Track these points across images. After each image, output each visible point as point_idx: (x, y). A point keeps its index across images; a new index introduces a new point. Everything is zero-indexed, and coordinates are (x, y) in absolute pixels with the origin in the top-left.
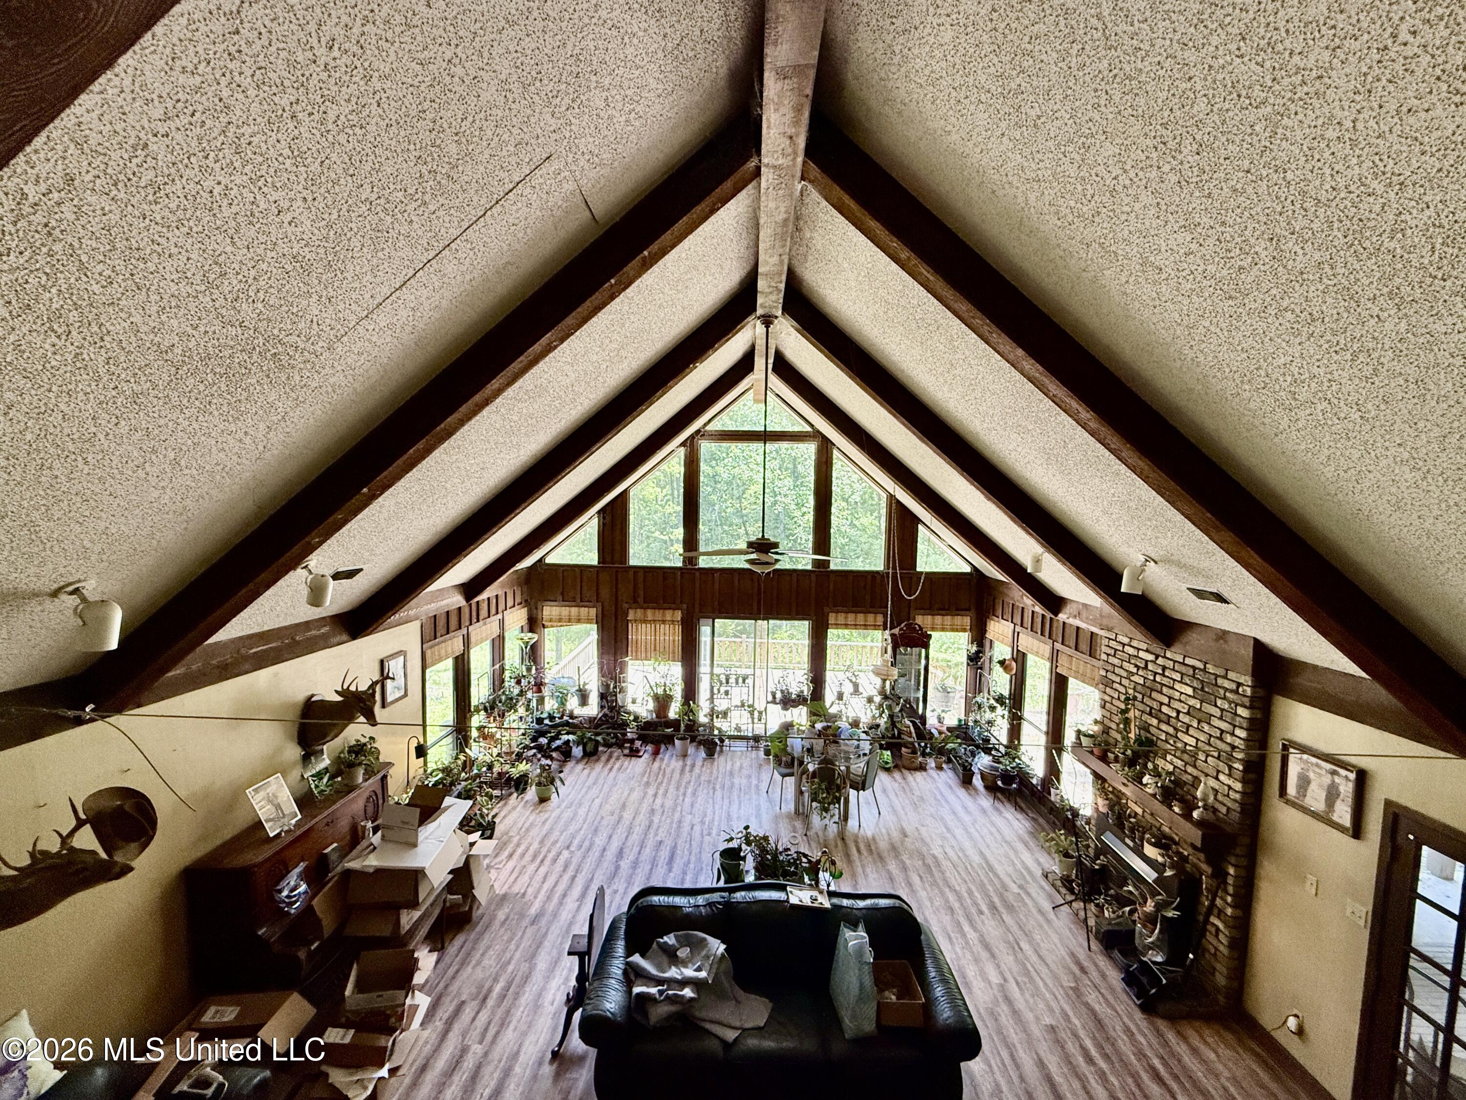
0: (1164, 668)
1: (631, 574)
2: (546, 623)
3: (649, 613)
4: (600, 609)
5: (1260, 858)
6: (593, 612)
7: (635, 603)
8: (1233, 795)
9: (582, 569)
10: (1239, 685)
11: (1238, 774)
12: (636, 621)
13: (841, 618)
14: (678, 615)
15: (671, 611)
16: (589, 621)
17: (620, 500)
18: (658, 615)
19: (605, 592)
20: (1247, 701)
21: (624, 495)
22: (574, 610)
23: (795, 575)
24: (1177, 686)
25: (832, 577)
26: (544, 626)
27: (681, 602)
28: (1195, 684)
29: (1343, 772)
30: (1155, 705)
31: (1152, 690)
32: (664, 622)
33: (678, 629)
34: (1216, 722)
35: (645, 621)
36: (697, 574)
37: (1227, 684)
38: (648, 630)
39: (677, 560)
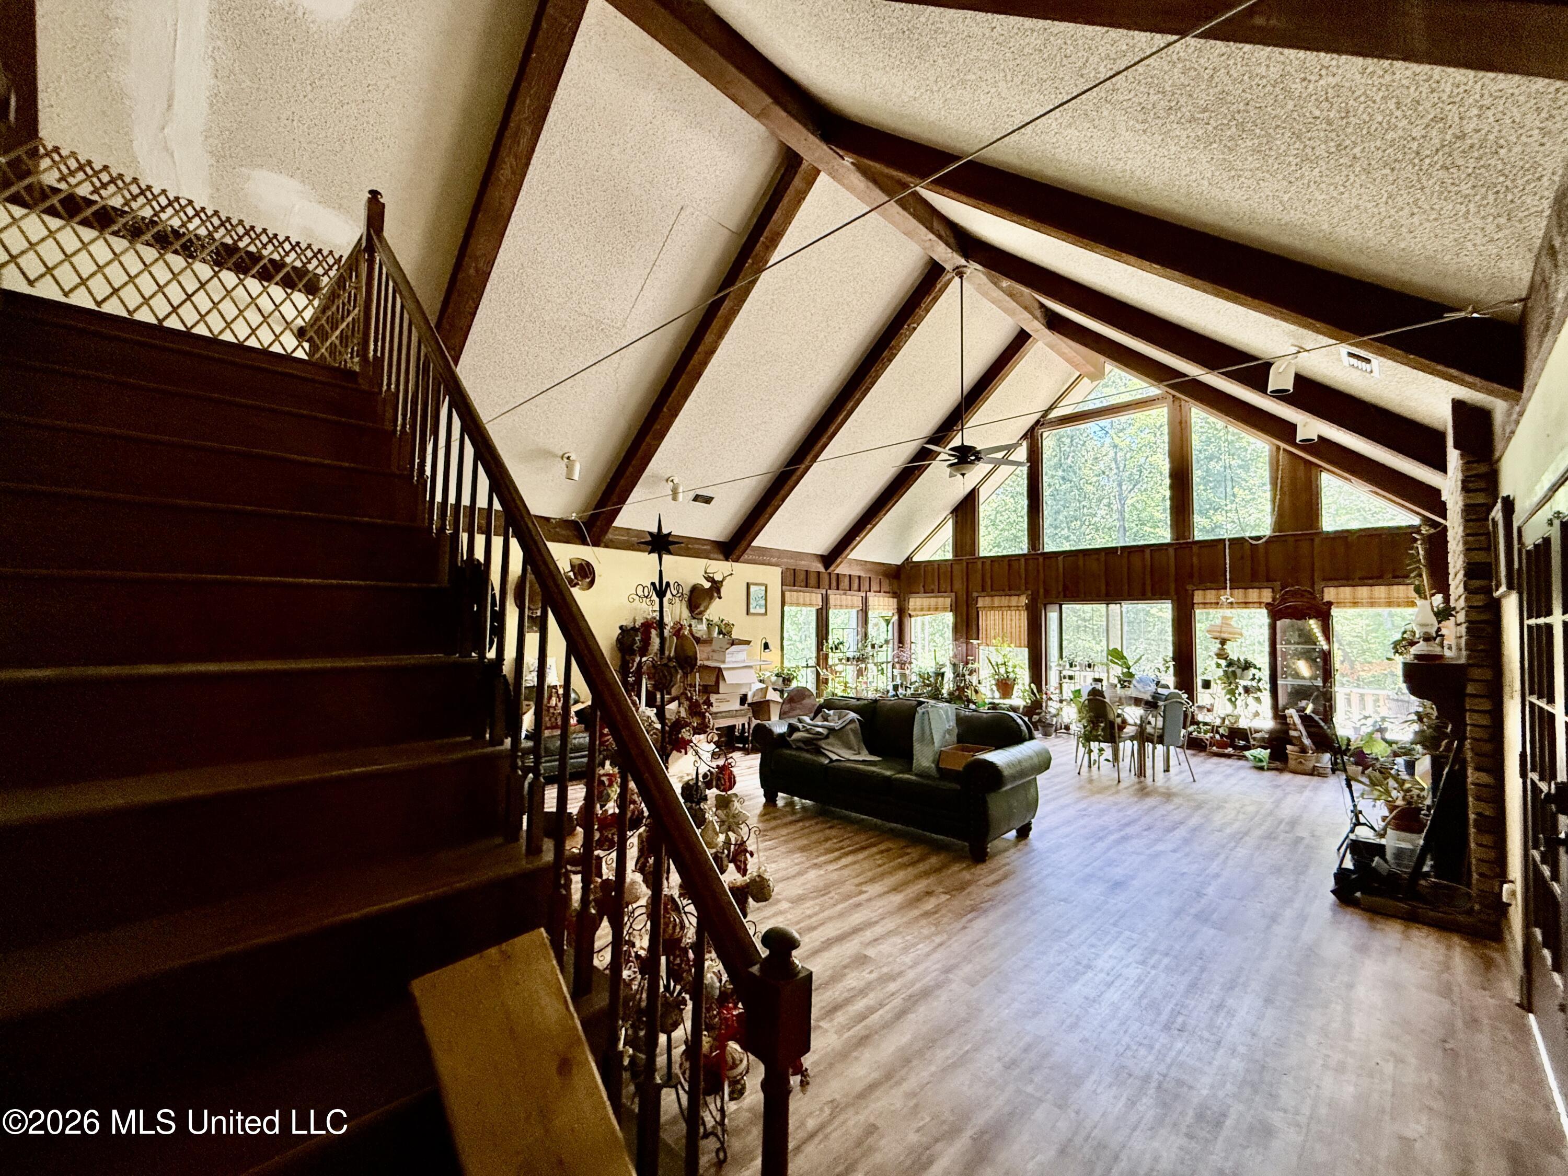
1: (980, 564)
2: (912, 613)
3: (996, 599)
4: (954, 598)
6: (949, 601)
7: (984, 591)
9: (940, 564)
12: (985, 608)
13: (1211, 595)
14: (1024, 600)
15: (1016, 598)
16: (944, 609)
18: (1004, 601)
19: (958, 585)
21: (974, 492)
22: (933, 601)
23: (1148, 551)
25: (1195, 549)
26: (910, 616)
27: (1027, 589)
32: (1010, 608)
33: (1024, 615)
35: (992, 608)
36: (1043, 559)
38: (997, 617)
39: (1022, 547)
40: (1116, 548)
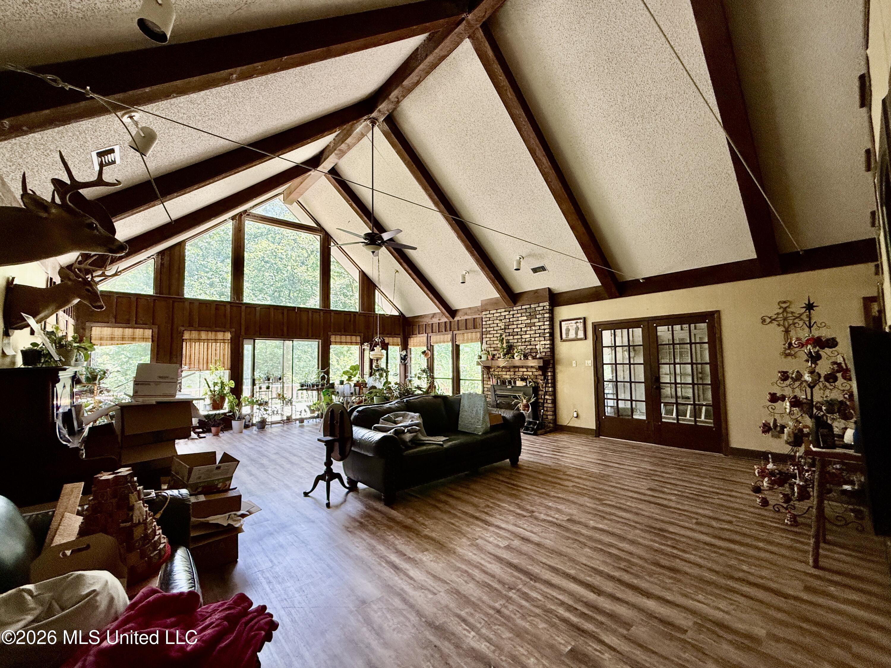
0: (513, 315)
1: (187, 304)
2: (95, 342)
3: (204, 334)
4: (156, 330)
5: (556, 366)
6: (148, 333)
7: (191, 326)
8: (547, 346)
9: (138, 296)
10: (544, 306)
11: (547, 338)
12: (190, 340)
13: (338, 338)
14: (228, 336)
15: (222, 333)
17: (177, 248)
18: (211, 335)
19: (161, 317)
20: (548, 311)
21: (181, 244)
22: (129, 332)
23: (310, 312)
24: (520, 319)
25: (332, 314)
27: (231, 328)
28: (527, 314)
29: (579, 321)
30: (511, 331)
31: (508, 326)
32: (216, 340)
33: (227, 347)
34: (537, 324)
35: (199, 340)
36: (243, 307)
37: (539, 309)
38: (202, 347)
39: (227, 297)
40: (295, 307)
